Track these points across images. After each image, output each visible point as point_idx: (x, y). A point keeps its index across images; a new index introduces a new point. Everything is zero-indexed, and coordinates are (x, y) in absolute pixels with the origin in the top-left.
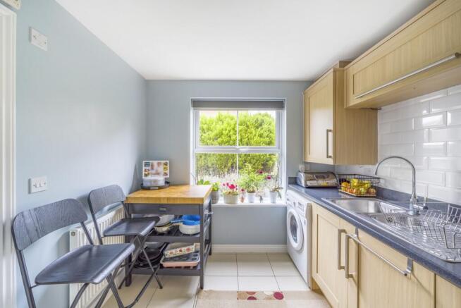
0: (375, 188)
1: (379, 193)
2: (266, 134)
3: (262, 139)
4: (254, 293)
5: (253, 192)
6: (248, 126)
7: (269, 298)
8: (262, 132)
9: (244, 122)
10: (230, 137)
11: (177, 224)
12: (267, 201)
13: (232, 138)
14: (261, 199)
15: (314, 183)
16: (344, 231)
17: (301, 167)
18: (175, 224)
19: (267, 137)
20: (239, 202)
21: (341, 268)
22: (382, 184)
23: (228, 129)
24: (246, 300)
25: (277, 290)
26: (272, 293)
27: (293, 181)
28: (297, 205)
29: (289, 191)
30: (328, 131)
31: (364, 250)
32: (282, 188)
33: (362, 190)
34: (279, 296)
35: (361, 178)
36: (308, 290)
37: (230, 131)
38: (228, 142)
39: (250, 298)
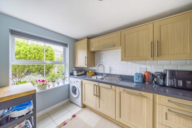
0: (95, 73)
1: (96, 74)
2: (49, 56)
3: (47, 58)
4: (65, 122)
5: (54, 81)
6: (39, 51)
7: (71, 119)
8: (47, 54)
9: (36, 48)
10: (27, 55)
11: (9, 114)
12: (61, 84)
13: (28, 56)
14: (58, 84)
15: (80, 74)
16: (95, 85)
17: (74, 69)
18: (6, 115)
19: (50, 57)
20: (48, 88)
21: (95, 95)
22: (96, 72)
23: (25, 50)
24: (63, 127)
25: (72, 115)
26: (71, 117)
27: (71, 74)
28: (76, 82)
29: (70, 78)
30: (86, 57)
31: (100, 87)
32: (67, 77)
33: (93, 74)
34: (74, 116)
35: (92, 70)
36: (81, 108)
37: (26, 52)
38: (25, 58)
39: (64, 125)
